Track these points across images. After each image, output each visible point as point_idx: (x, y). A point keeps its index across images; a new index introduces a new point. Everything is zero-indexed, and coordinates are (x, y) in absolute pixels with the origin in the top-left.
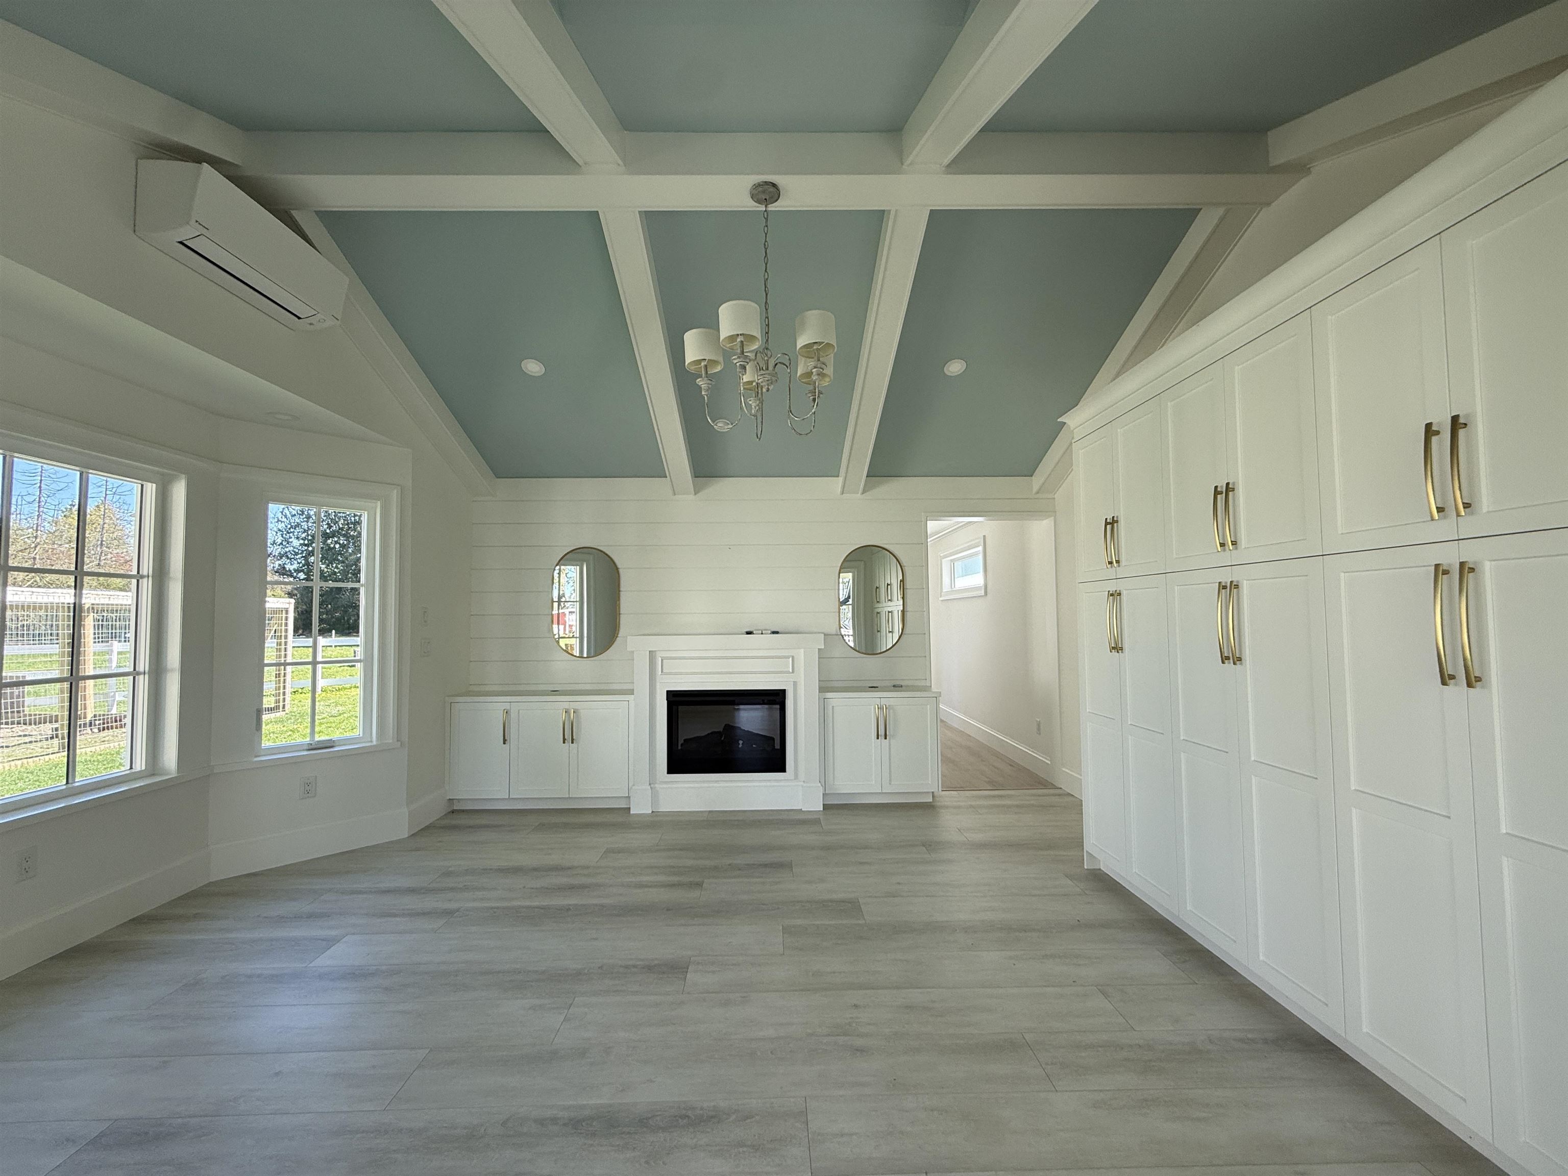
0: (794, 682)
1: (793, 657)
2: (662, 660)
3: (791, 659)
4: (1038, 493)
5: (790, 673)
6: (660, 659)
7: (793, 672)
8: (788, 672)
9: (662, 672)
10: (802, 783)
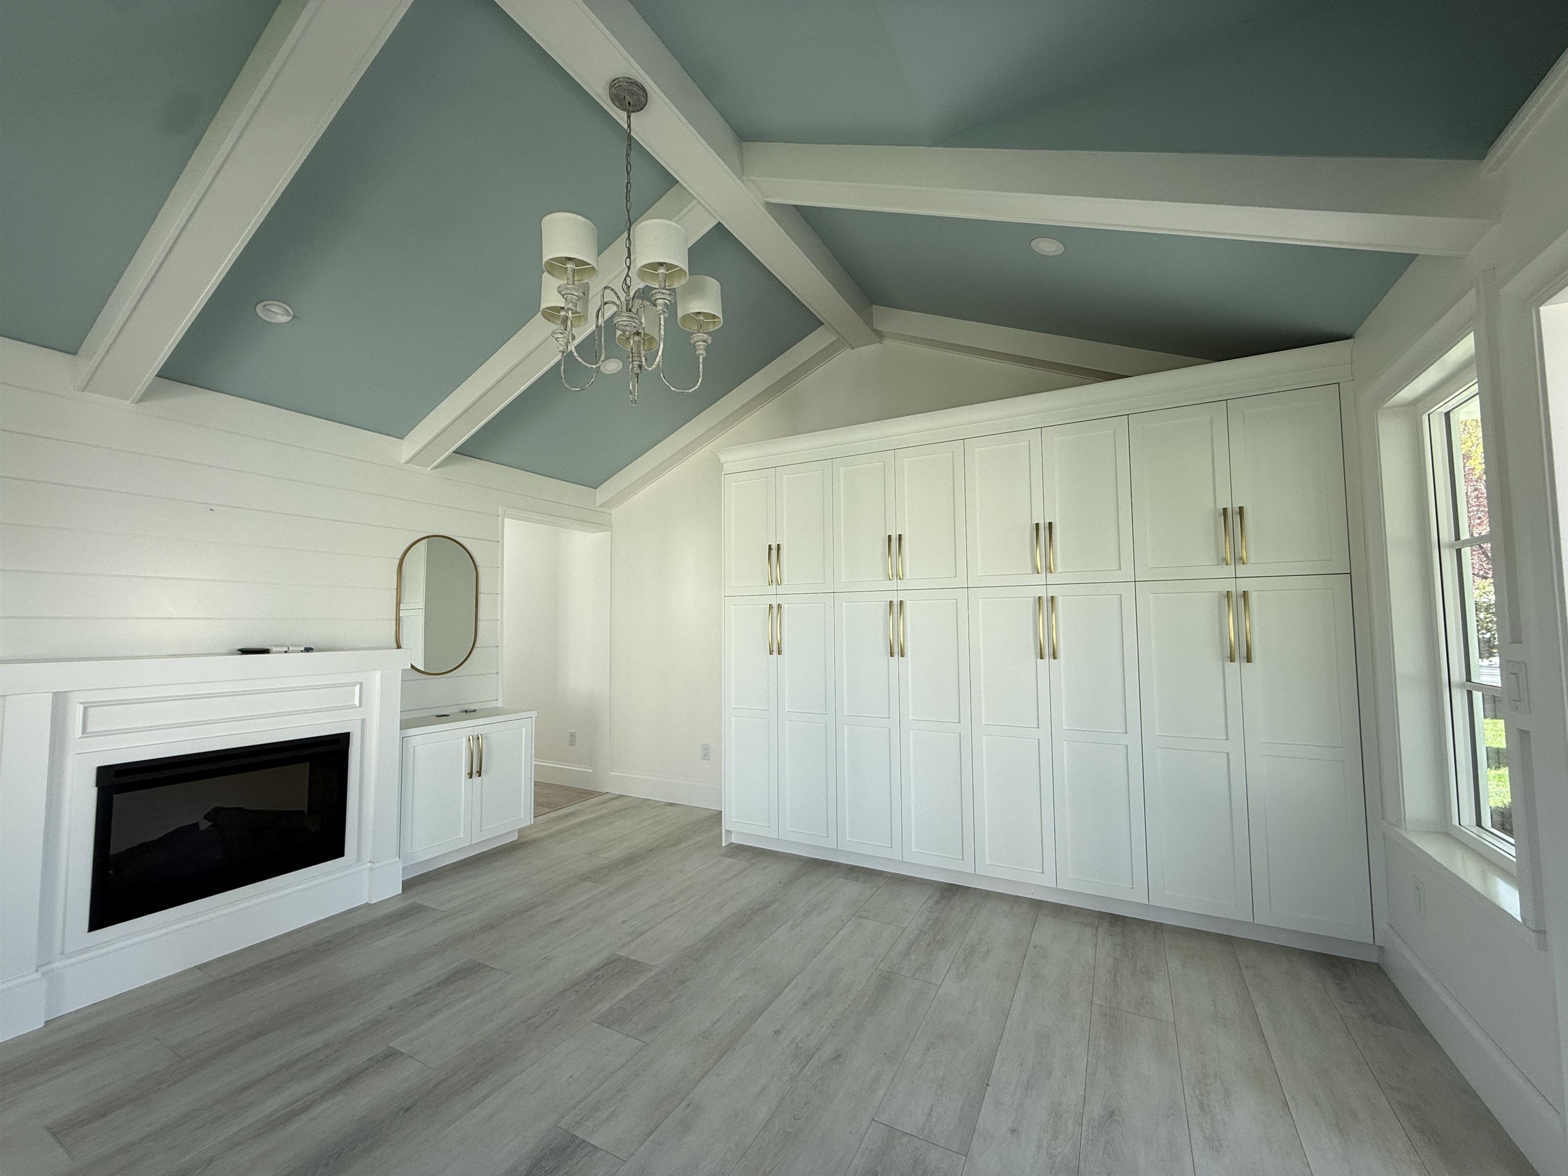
0: (362, 719)
1: (361, 684)
2: (85, 709)
3: (357, 687)
4: (600, 506)
5: (356, 707)
6: (81, 708)
7: (360, 706)
8: (354, 707)
9: (84, 731)
10: (369, 865)
